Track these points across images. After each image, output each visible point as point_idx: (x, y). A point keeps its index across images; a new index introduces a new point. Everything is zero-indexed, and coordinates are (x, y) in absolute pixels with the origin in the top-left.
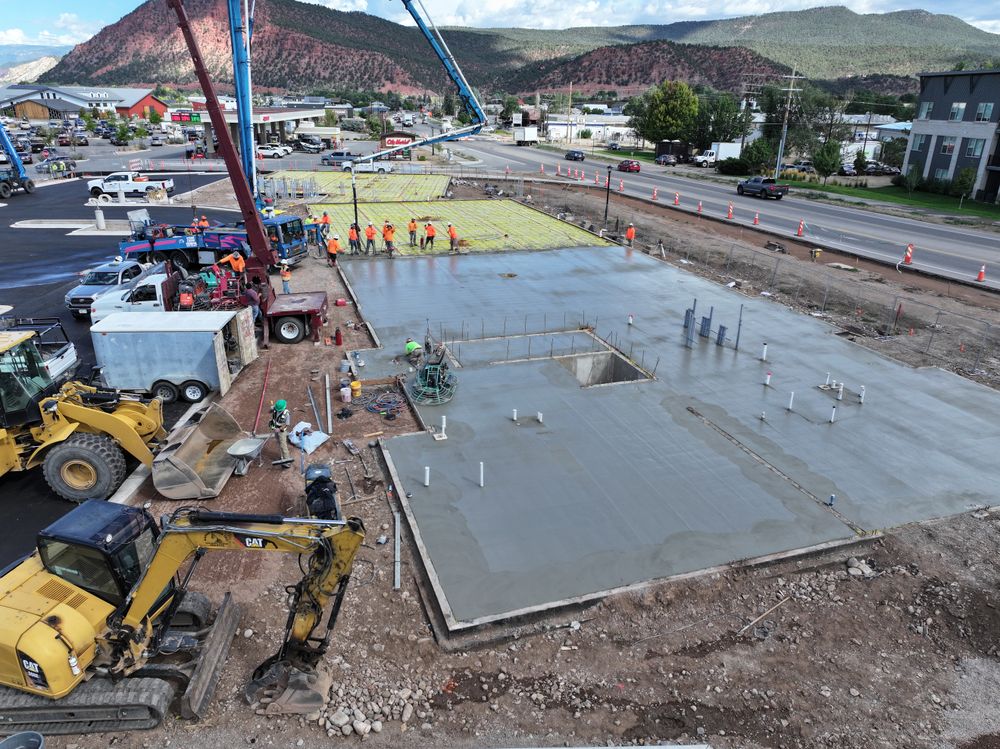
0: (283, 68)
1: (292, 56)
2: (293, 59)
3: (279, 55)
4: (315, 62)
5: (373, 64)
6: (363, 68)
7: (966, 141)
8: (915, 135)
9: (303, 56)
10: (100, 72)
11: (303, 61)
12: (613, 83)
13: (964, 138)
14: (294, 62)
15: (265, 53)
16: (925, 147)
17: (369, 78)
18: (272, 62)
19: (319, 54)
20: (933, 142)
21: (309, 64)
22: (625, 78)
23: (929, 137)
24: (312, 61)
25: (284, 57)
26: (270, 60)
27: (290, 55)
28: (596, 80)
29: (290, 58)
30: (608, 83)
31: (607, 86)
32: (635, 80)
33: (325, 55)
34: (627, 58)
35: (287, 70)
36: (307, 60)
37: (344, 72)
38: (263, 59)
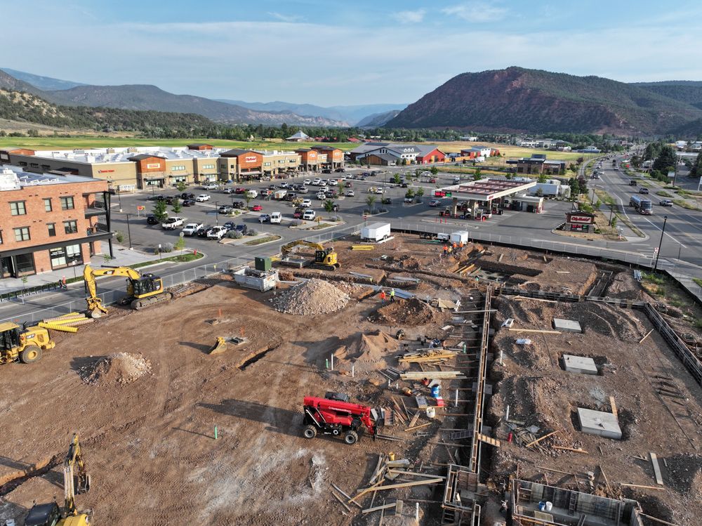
0: (529, 117)
1: (537, 109)
2: (537, 111)
3: (528, 108)
4: (553, 112)
5: (596, 113)
6: (587, 116)
9: (544, 109)
10: (417, 120)
15: (519, 107)
17: (591, 123)
18: (523, 112)
19: (559, 106)
21: (547, 114)
24: (551, 112)
25: (531, 109)
26: (521, 111)
27: (535, 107)
29: (535, 110)
35: (531, 118)
36: (546, 111)
37: (573, 119)
38: (517, 111)
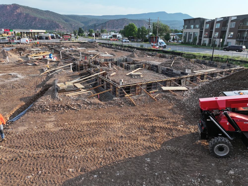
0: (27, 25)
4: (37, 23)
5: (53, 24)
6: (50, 25)
7: (194, 33)
8: (184, 32)
9: (33, 22)
11: (33, 23)
12: (114, 28)
13: (194, 32)
14: (30, 23)
15: (22, 21)
16: (186, 35)
17: (52, 27)
18: (25, 23)
19: (38, 21)
20: (188, 34)
21: (35, 23)
22: (117, 27)
23: (187, 33)
24: (36, 23)
25: (28, 22)
26: (24, 22)
27: (29, 21)
28: (110, 27)
29: (30, 22)
30: (113, 28)
31: (113, 29)
32: (120, 28)
33: (39, 21)
34: (117, 22)
35: (29, 25)
38: (22, 22)
